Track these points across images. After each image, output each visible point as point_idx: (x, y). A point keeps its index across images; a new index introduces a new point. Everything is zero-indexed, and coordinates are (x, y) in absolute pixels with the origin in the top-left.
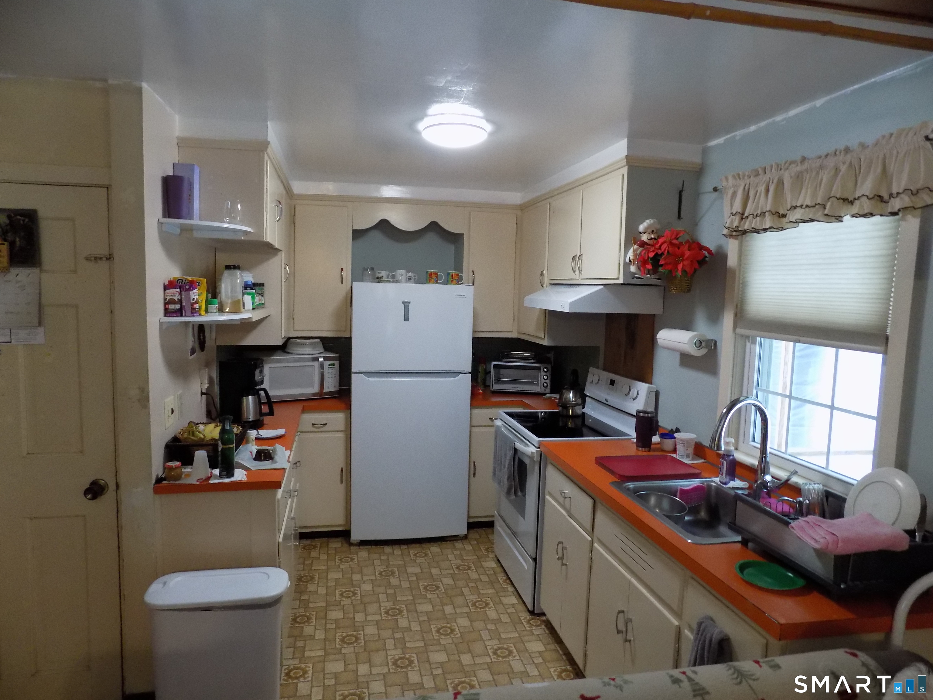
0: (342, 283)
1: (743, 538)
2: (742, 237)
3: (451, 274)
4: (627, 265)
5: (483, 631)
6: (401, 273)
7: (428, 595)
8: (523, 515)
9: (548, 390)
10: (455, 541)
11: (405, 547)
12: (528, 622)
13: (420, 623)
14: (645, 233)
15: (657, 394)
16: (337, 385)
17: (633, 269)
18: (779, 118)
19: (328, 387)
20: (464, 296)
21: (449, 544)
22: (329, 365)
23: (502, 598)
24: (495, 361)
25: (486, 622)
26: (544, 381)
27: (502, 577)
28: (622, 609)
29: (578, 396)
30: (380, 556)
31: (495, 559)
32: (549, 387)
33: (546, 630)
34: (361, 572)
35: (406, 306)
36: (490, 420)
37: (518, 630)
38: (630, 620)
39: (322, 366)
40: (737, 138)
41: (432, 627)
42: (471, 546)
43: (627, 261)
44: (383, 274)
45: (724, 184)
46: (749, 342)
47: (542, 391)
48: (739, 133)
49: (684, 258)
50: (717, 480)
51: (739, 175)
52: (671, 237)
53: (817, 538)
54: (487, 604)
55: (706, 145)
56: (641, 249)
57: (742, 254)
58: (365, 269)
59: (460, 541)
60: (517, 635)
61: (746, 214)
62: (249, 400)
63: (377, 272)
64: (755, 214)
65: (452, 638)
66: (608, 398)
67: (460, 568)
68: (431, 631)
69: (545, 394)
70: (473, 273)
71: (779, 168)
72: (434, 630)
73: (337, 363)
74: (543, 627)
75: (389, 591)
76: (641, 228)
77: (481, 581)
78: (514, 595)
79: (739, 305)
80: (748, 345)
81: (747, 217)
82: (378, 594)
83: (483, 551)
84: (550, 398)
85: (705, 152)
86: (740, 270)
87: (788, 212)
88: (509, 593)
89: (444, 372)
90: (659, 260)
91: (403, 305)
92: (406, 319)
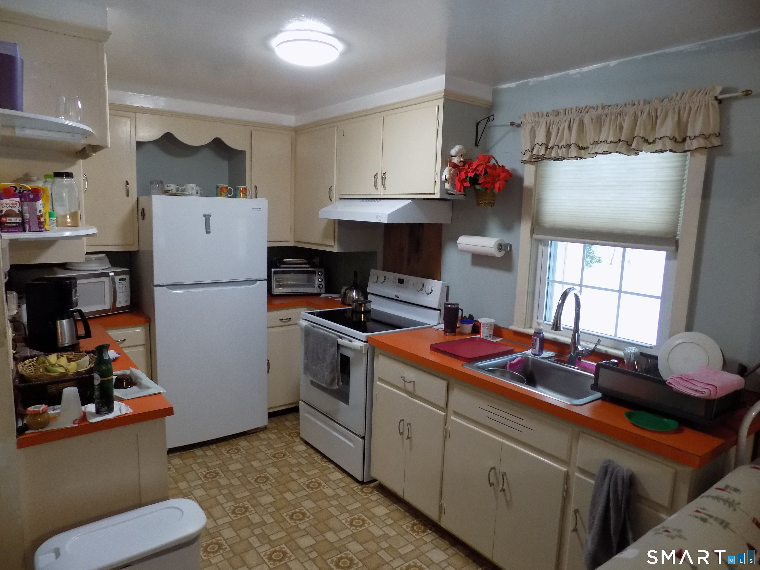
0: (128, 196)
1: (603, 394)
2: (537, 163)
3: (240, 188)
4: (442, 183)
5: (330, 508)
6: (191, 187)
7: (262, 487)
8: (346, 400)
9: (323, 291)
10: (258, 433)
11: (214, 447)
12: (362, 490)
13: (271, 514)
14: (456, 157)
15: (448, 288)
16: (128, 299)
17: (447, 186)
18: (572, 72)
19: (120, 302)
20: (260, 209)
21: (253, 437)
22: (120, 280)
23: (330, 476)
24: (274, 268)
25: (328, 499)
26: (319, 283)
27: (317, 458)
28: (492, 466)
29: (361, 294)
30: (195, 460)
31: (302, 442)
32: (323, 288)
33: (380, 494)
34: (185, 479)
35: (207, 218)
36: (280, 321)
37: (358, 500)
38: (505, 474)
39: (113, 281)
40: (531, 84)
41: (284, 515)
42: (275, 434)
43: (443, 179)
44: (173, 187)
45: (523, 120)
46: (541, 244)
47: (318, 291)
48: (532, 81)
49: (500, 178)
50: (529, 352)
51: (538, 114)
52: (485, 160)
53: (698, 388)
54: (320, 484)
55: (497, 87)
56: (453, 169)
57: (537, 177)
58: (152, 183)
59: (262, 432)
60: (360, 505)
61: (550, 145)
62: (63, 323)
63: (166, 185)
64: (560, 146)
65: (307, 521)
66: (399, 294)
67: (277, 456)
68: (286, 520)
69: (320, 294)
70: (256, 188)
71: (579, 110)
72: (287, 518)
73: (127, 277)
74: (376, 492)
75: (224, 492)
76: (453, 152)
77: (302, 464)
78: (337, 471)
79: (535, 216)
80: (540, 247)
81: (552, 148)
82: (215, 497)
83: (287, 437)
84: (327, 298)
85: (496, 93)
86: (535, 188)
87: (591, 146)
88: (333, 470)
89: (243, 280)
90: (478, 180)
91: (204, 218)
92: (208, 232)
